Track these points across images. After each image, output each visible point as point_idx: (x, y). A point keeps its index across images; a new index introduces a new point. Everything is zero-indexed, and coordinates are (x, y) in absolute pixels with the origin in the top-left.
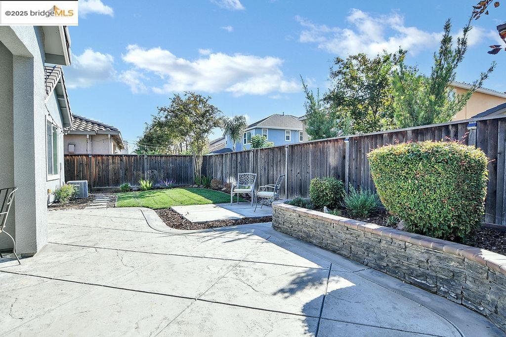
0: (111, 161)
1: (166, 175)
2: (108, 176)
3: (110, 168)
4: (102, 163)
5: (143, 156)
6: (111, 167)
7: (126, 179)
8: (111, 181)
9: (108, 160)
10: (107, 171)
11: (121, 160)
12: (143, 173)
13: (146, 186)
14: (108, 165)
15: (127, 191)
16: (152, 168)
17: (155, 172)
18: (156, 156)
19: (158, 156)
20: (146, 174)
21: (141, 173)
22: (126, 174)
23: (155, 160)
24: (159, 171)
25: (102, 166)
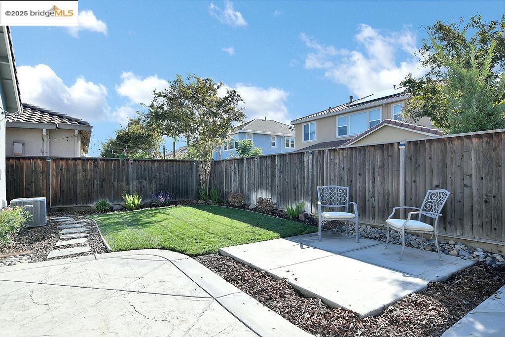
0: (80, 167)
1: (158, 186)
2: (76, 189)
3: (78, 178)
4: (68, 170)
5: (128, 160)
6: (80, 176)
7: (102, 193)
8: (79, 196)
9: (76, 166)
10: (75, 182)
11: (95, 166)
12: (128, 184)
13: (134, 203)
14: (76, 174)
15: (106, 211)
16: (140, 178)
17: (144, 182)
18: (145, 161)
19: (148, 161)
20: (131, 186)
21: (124, 184)
22: (102, 186)
23: (144, 166)
24: (150, 182)
25: (67, 175)
